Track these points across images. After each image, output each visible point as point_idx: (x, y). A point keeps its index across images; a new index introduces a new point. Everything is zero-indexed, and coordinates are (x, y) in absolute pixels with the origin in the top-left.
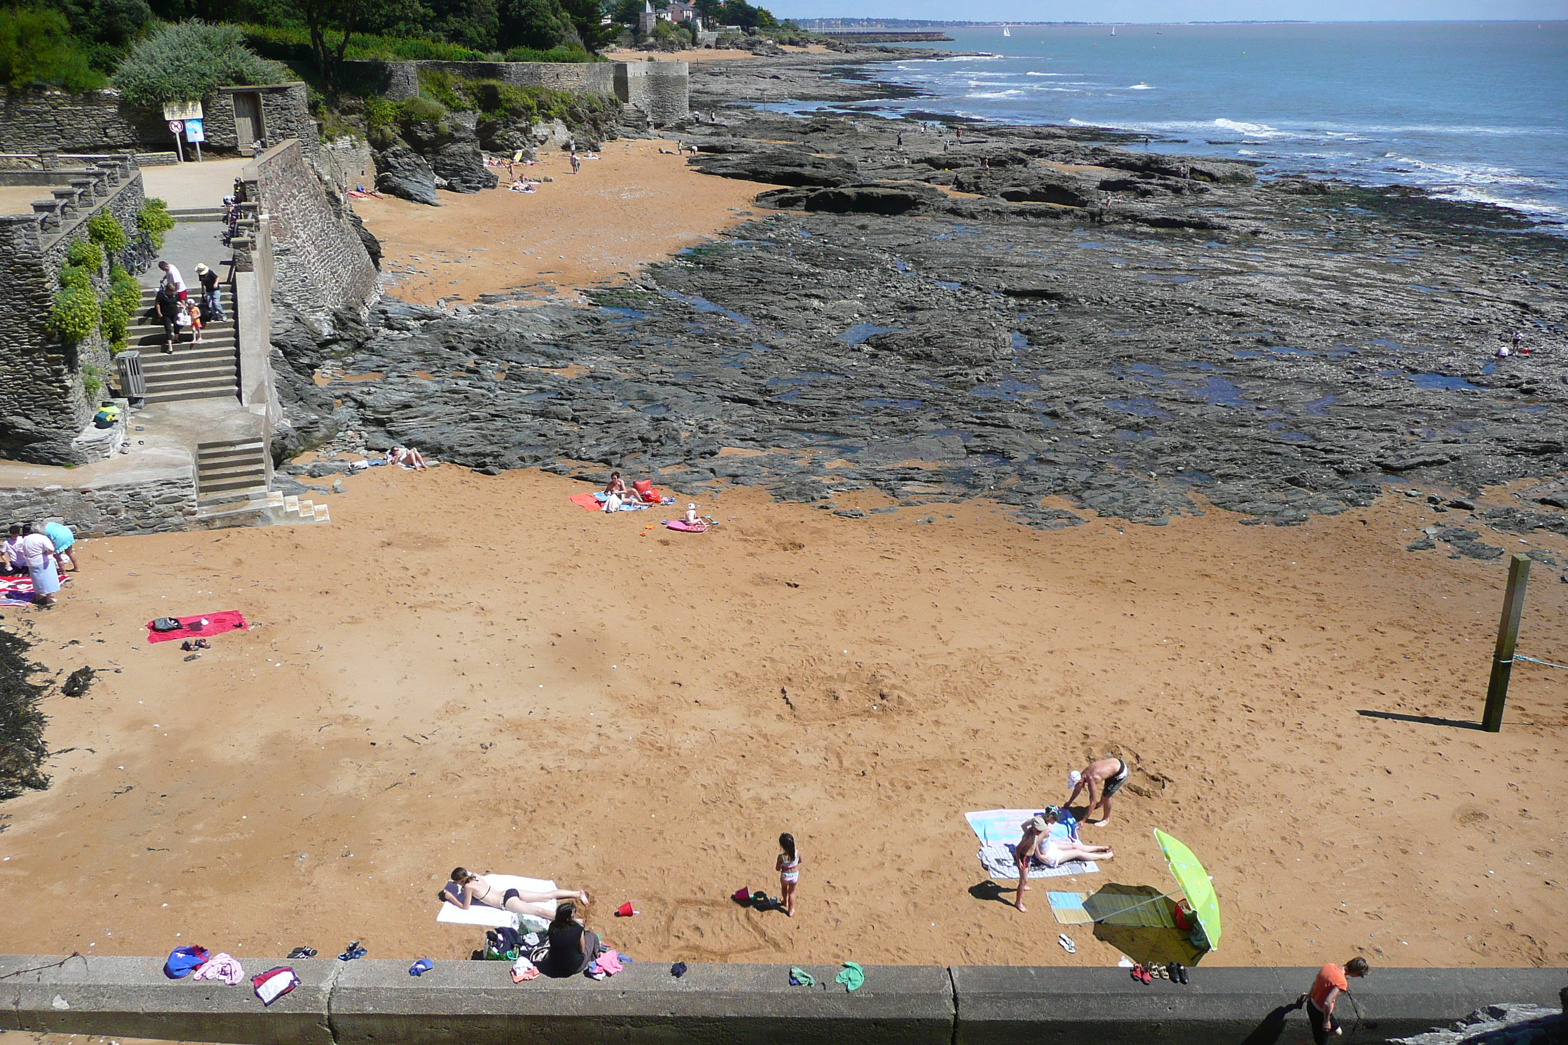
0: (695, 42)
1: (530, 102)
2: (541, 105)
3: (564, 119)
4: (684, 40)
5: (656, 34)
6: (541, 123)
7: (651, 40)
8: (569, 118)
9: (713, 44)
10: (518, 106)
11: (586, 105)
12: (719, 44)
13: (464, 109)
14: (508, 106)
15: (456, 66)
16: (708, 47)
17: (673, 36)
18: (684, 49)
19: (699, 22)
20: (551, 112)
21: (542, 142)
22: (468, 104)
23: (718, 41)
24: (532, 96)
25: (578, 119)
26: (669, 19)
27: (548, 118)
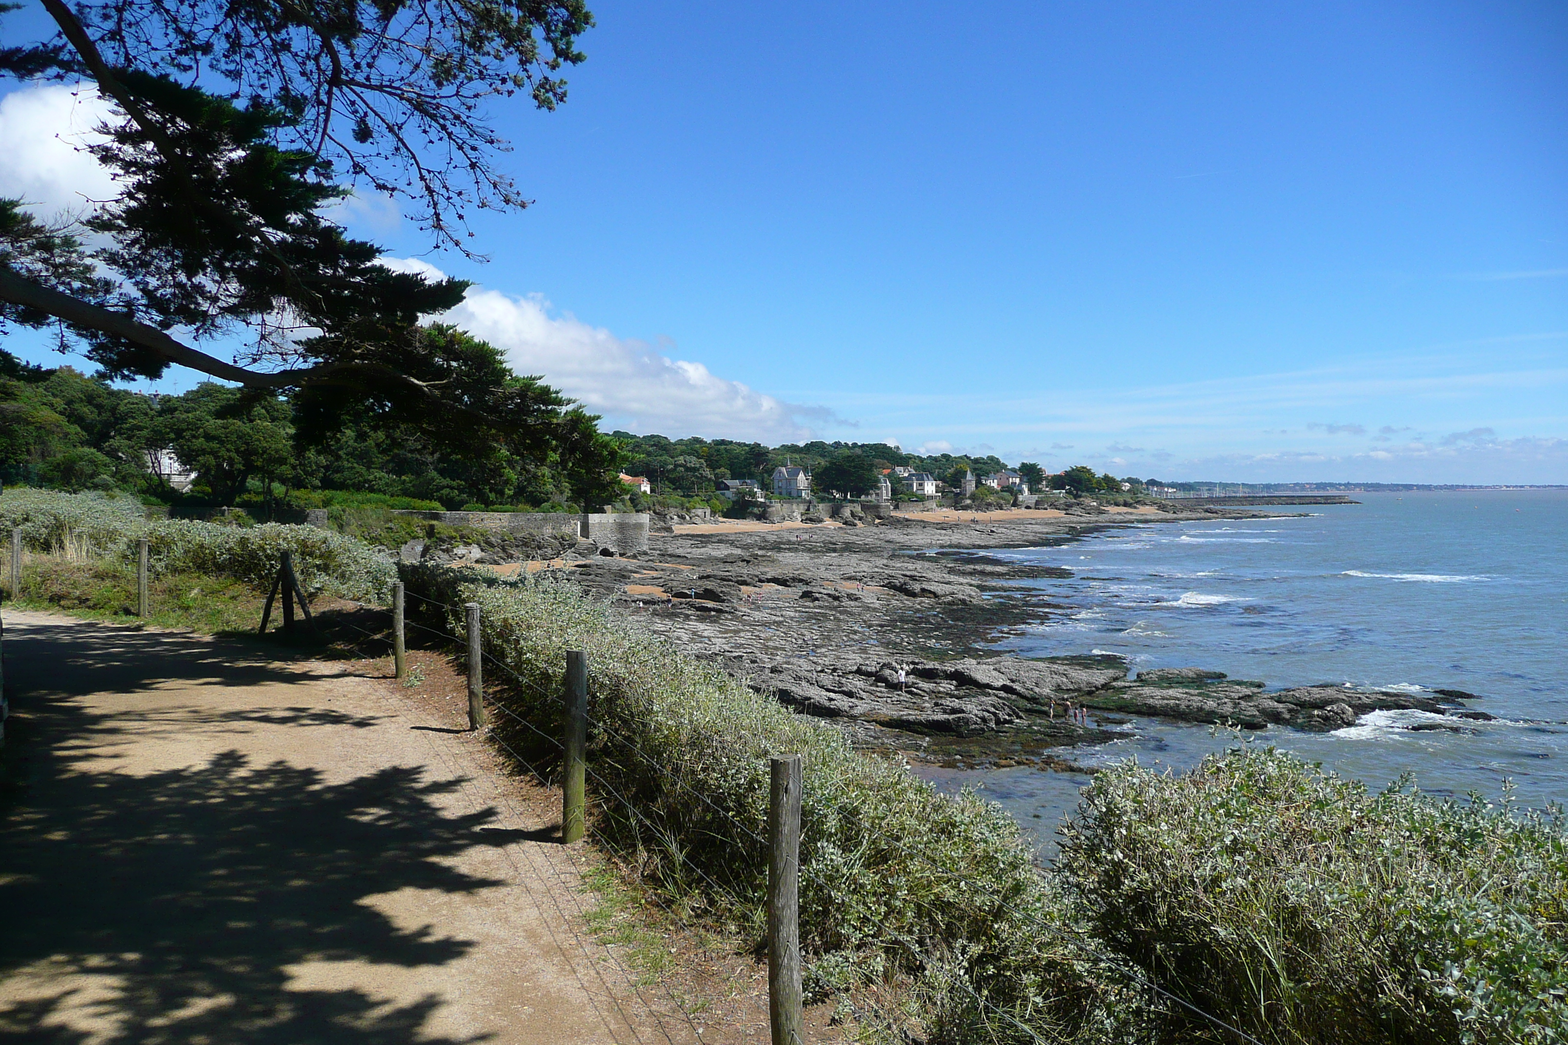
0: (1015, 504)
1: (454, 534)
2: (462, 537)
3: (479, 545)
4: (1002, 502)
5: (973, 497)
6: (461, 547)
7: (968, 502)
8: (483, 544)
9: (1033, 506)
10: (444, 536)
11: (499, 537)
12: (1038, 505)
13: (418, 538)
14: (438, 536)
15: (420, 513)
16: (1028, 507)
17: (991, 499)
18: (1001, 509)
19: (1025, 488)
20: (470, 541)
21: (460, 558)
22: (421, 535)
23: (1037, 503)
24: (456, 531)
25: (492, 545)
26: (994, 484)
27: (467, 544)
